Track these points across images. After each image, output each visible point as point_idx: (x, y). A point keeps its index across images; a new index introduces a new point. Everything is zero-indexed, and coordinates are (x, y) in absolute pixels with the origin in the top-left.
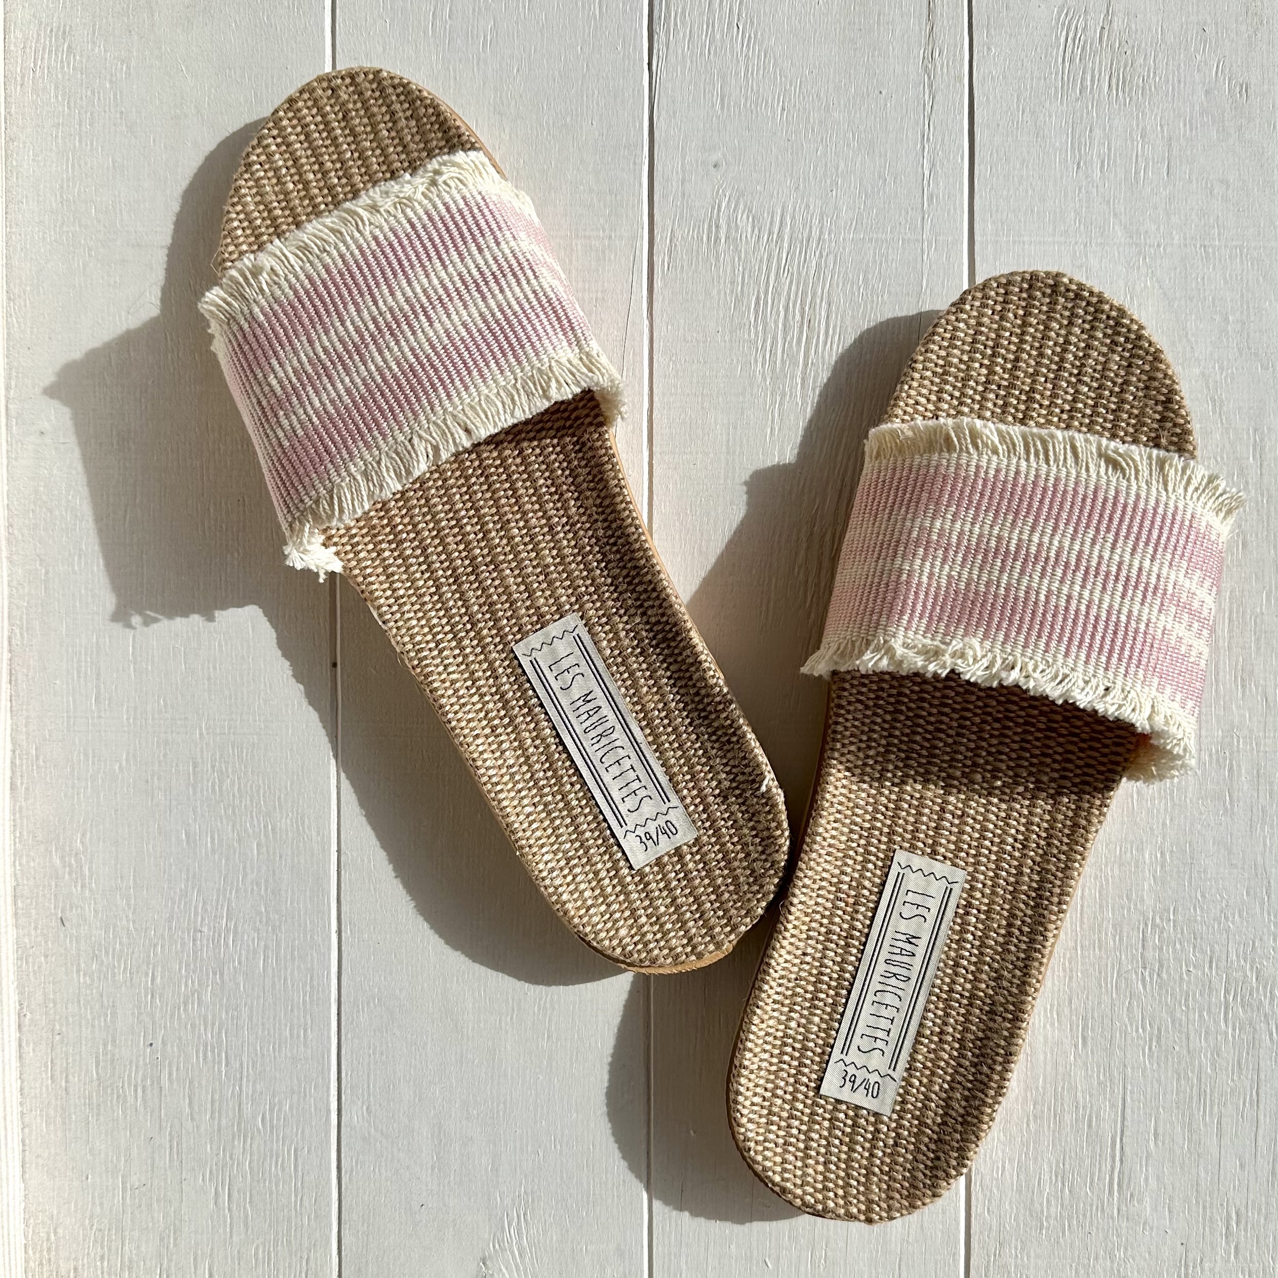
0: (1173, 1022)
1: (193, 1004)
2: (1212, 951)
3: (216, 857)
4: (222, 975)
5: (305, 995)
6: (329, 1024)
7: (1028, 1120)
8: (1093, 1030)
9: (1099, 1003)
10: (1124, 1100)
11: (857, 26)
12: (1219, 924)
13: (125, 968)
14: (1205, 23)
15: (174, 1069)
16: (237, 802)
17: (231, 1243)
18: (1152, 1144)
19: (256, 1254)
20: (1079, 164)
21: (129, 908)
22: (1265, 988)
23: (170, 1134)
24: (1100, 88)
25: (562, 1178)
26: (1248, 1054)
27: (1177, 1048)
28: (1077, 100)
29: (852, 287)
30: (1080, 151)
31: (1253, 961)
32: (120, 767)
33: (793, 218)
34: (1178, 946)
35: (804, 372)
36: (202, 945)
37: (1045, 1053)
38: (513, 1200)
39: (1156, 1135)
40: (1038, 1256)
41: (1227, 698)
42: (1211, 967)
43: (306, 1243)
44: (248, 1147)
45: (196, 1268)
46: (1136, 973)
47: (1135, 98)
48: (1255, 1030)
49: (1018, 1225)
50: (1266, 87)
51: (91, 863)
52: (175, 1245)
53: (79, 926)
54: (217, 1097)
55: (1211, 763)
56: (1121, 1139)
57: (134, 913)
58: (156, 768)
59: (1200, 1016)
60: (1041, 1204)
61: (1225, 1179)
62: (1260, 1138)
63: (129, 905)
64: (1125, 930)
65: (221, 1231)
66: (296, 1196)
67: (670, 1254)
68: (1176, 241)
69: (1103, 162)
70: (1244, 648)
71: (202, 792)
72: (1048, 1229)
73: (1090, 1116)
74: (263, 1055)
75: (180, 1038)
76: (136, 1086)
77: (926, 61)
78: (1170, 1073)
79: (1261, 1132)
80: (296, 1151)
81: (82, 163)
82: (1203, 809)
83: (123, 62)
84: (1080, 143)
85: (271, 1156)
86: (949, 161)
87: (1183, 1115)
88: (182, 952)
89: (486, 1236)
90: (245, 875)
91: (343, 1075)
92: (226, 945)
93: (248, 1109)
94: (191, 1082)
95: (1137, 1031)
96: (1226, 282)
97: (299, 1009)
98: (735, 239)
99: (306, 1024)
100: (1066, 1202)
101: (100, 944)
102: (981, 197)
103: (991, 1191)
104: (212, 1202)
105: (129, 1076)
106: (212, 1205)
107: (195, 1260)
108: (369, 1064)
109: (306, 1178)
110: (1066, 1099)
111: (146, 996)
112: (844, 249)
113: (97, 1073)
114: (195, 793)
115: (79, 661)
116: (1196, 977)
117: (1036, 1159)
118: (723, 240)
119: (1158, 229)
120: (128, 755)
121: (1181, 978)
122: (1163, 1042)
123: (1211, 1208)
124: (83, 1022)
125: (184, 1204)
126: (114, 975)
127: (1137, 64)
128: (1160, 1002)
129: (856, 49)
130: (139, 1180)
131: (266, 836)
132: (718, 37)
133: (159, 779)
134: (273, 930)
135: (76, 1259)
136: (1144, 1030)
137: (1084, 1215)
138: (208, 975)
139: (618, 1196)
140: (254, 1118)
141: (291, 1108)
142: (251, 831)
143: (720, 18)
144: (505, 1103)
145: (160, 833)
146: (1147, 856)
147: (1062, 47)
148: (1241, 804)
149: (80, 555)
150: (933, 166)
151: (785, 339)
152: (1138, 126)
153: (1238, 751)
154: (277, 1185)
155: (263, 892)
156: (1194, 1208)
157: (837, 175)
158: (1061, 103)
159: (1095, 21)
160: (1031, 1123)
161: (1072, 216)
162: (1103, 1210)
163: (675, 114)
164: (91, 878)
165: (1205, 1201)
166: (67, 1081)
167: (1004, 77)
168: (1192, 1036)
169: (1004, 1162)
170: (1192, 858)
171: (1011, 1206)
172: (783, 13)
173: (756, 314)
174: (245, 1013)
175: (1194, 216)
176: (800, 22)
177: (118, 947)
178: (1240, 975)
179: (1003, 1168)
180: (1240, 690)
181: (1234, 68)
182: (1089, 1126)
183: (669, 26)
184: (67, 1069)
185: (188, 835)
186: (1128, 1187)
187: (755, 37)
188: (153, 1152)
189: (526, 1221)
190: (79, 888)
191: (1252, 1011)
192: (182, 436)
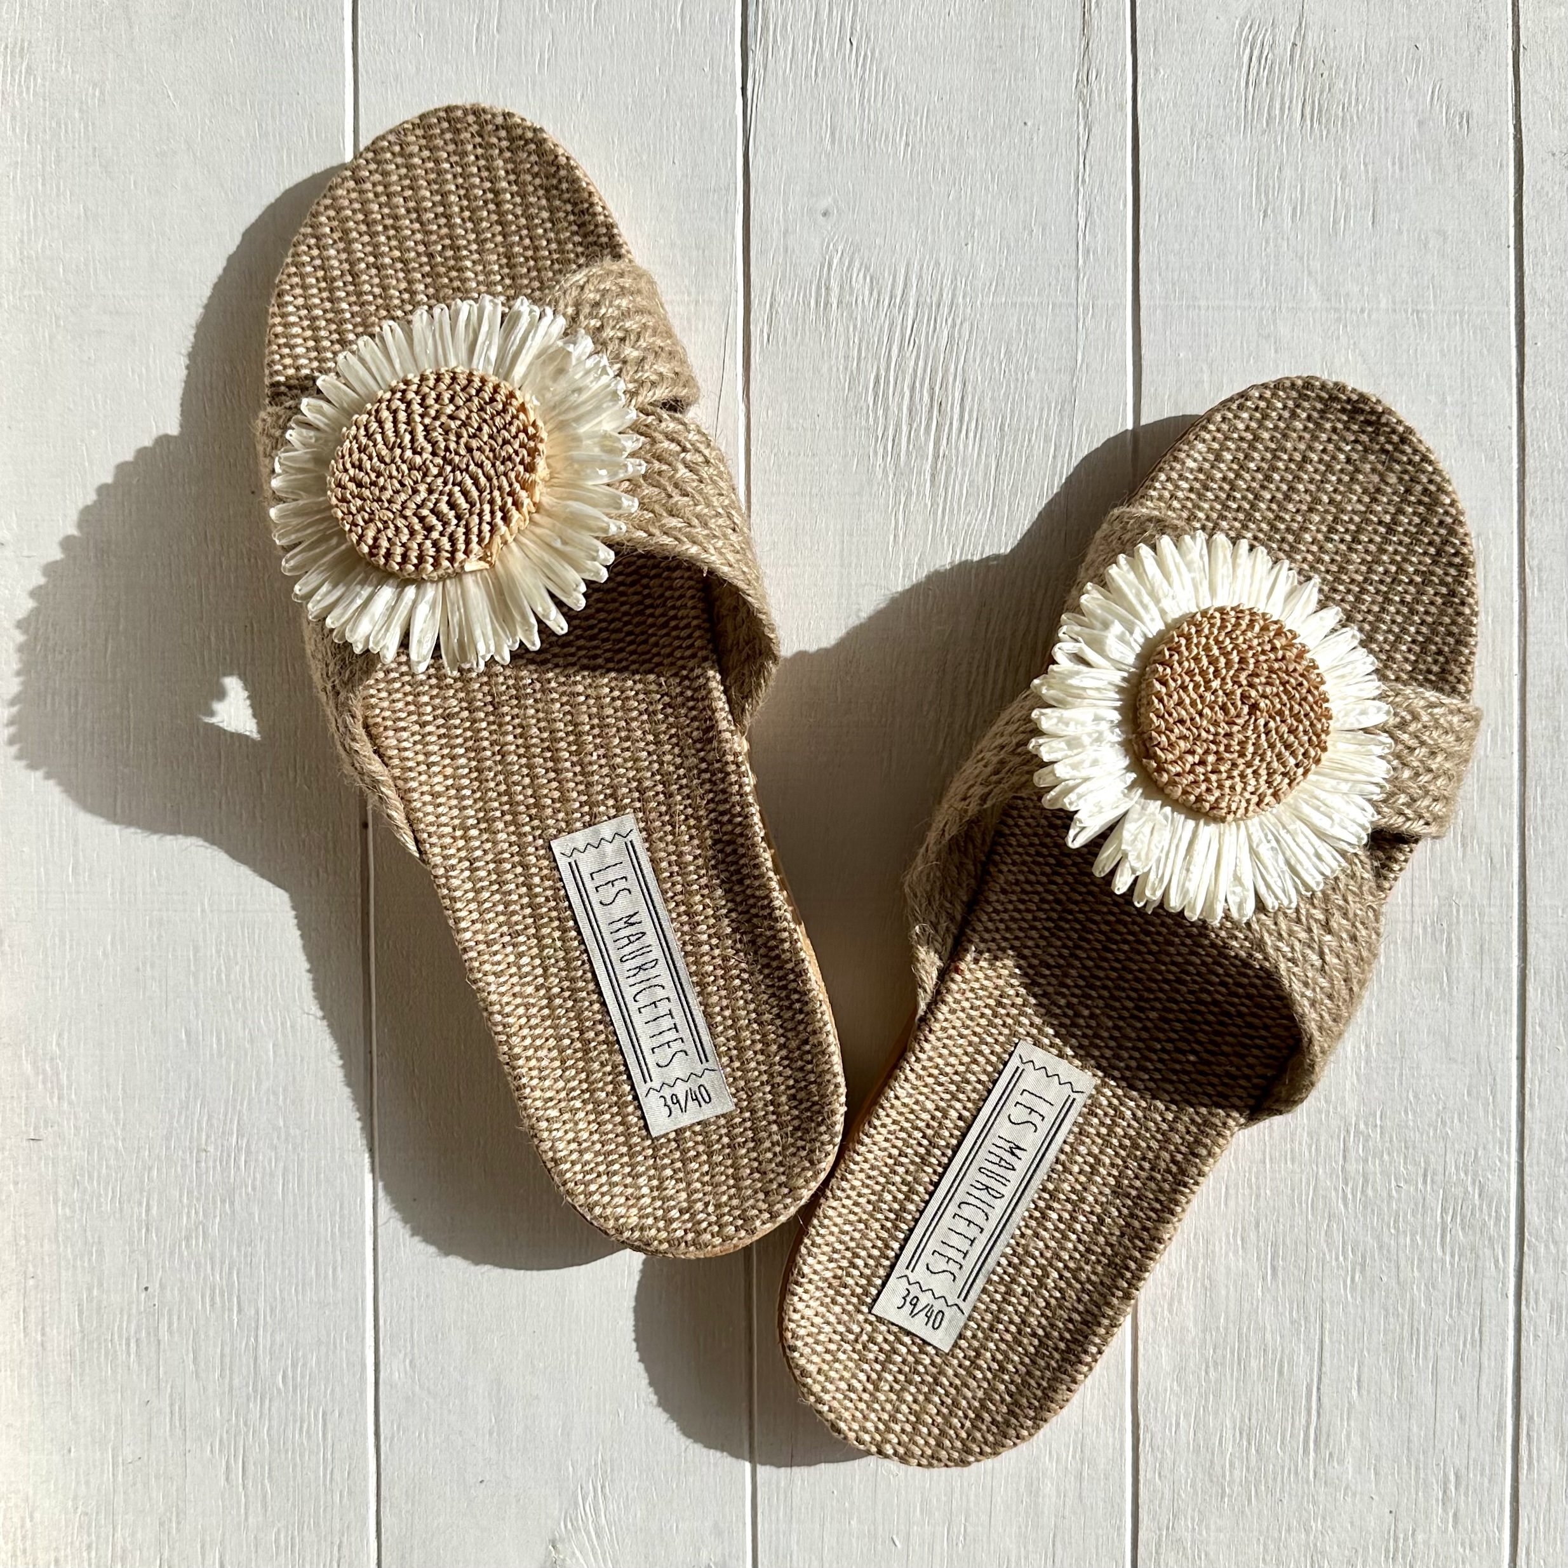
0: (1380, 1248)
1: (197, 1238)
2: (1427, 1162)
3: (224, 1060)
4: (232, 1203)
5: (333, 1227)
6: (363, 1261)
7: (1207, 1367)
8: (1284, 1259)
9: (1292, 1227)
10: (1322, 1342)
11: (996, 43)
12: (1436, 1130)
13: (113, 1197)
14: (1418, 39)
15: (175, 1317)
16: (248, 994)
17: (247, 1528)
18: (1355, 1393)
19: (277, 1540)
20: (1265, 212)
21: (118, 1124)
22: (1489, 1206)
23: (171, 1395)
24: (1291, 118)
25: (647, 1441)
26: (1469, 1284)
27: (1385, 1279)
28: (1263, 133)
29: (992, 362)
30: (1267, 195)
31: (1476, 1174)
32: (105, 954)
33: (920, 277)
34: (1386, 1157)
35: (934, 466)
36: (207, 1168)
37: (1227, 1286)
38: (588, 1470)
39: (1359, 1381)
40: (1219, 1530)
41: (1444, 859)
42: (1425, 1182)
43: (337, 1526)
44: (266, 1410)
45: (203, 1559)
46: (1336, 1190)
47: (1333, 130)
48: (1478, 1256)
49: (1196, 1493)
50: (1491, 116)
51: (70, 1069)
52: (178, 1530)
53: (56, 1146)
54: (227, 1350)
55: (1425, 938)
56: (1318, 1389)
57: (124, 1129)
58: (148, 953)
59: (1412, 1240)
60: (1223, 1467)
61: (1442, 1433)
62: (1483, 1386)
63: (117, 1120)
64: (1322, 1138)
65: (234, 1512)
66: (325, 1469)
67: (777, 1531)
68: (1383, 305)
69: (1295, 209)
71: (205, 980)
72: (1230, 1496)
73: (1281, 1361)
74: (283, 1300)
75: (182, 1281)
76: (128, 1339)
77: (1080, 85)
78: (1376, 1310)
79: (1484, 1378)
80: (324, 1414)
81: (47, 211)
82: (1415, 992)
83: (95, 85)
84: (1267, 185)
87: (1392, 1360)
88: (184, 1175)
89: (556, 1513)
91: (381, 1322)
92: (237, 1168)
93: (265, 1364)
94: (196, 1333)
95: (1337, 1259)
96: (1443, 355)
97: (326, 1244)
98: (849, 304)
99: (335, 1262)
100: (1253, 1464)
101: (82, 1168)
102: (1148, 251)
103: (1163, 1453)
104: (223, 1478)
106: (222, 1482)
107: (202, 1547)
108: (412, 1309)
109: (337, 1446)
110: (1252, 1341)
111: (139, 1230)
112: (982, 315)
113: (81, 1325)
114: (196, 984)
115: (52, 823)
116: (1408, 1194)
117: (1216, 1413)
118: (835, 305)
119: (1361, 291)
120: (113, 938)
121: (1390, 1196)
122: (1368, 1274)
123: (1425, 1468)
124: (63, 1263)
125: (189, 1479)
126: (99, 1205)
127: (1335, 89)
128: (1365, 1224)
129: (994, 71)
130: (133, 1452)
131: (284, 1035)
132: (827, 55)
133: (152, 966)
134: (294, 1149)
135: (57, 1549)
136: (1345, 1258)
137: (1275, 1479)
138: (214, 1203)
139: (716, 1464)
140: (273, 1375)
141: (318, 1363)
142: (265, 1029)
143: (829, 33)
144: (577, 1354)
145: (154, 1033)
146: (1349, 1049)
147: (1245, 69)
148: (1461, 987)
150: (1089, 213)
151: (911, 425)
152: (1337, 164)
153: (1458, 922)
154: (302, 1456)
155: (281, 1103)
156: (1405, 1469)
157: (973, 226)
158: (1245, 137)
159: (1285, 36)
160: (1211, 1370)
161: (1258, 274)
162: (1296, 1473)
163: (775, 150)
164: (70, 1087)
165: (1418, 1460)
166: (43, 1335)
167: (1175, 105)
168: (1402, 1263)
169: (1178, 1418)
170: (1403, 1051)
171: (1186, 1469)
172: (906, 26)
173: (876, 395)
174: (261, 1249)
175: (1404, 275)
176: (926, 36)
177: (104, 1171)
178: (1458, 1191)
179: (1178, 1424)
180: (1460, 850)
181: (1453, 94)
182: (1281, 1373)
183: (766, 41)
184: (43, 1320)
185: (188, 1034)
186: (1327, 1446)
187: (873, 53)
188: (150, 1419)
189: (604, 1494)
190: (55, 1100)
191: (1474, 1233)
192: (175, 547)
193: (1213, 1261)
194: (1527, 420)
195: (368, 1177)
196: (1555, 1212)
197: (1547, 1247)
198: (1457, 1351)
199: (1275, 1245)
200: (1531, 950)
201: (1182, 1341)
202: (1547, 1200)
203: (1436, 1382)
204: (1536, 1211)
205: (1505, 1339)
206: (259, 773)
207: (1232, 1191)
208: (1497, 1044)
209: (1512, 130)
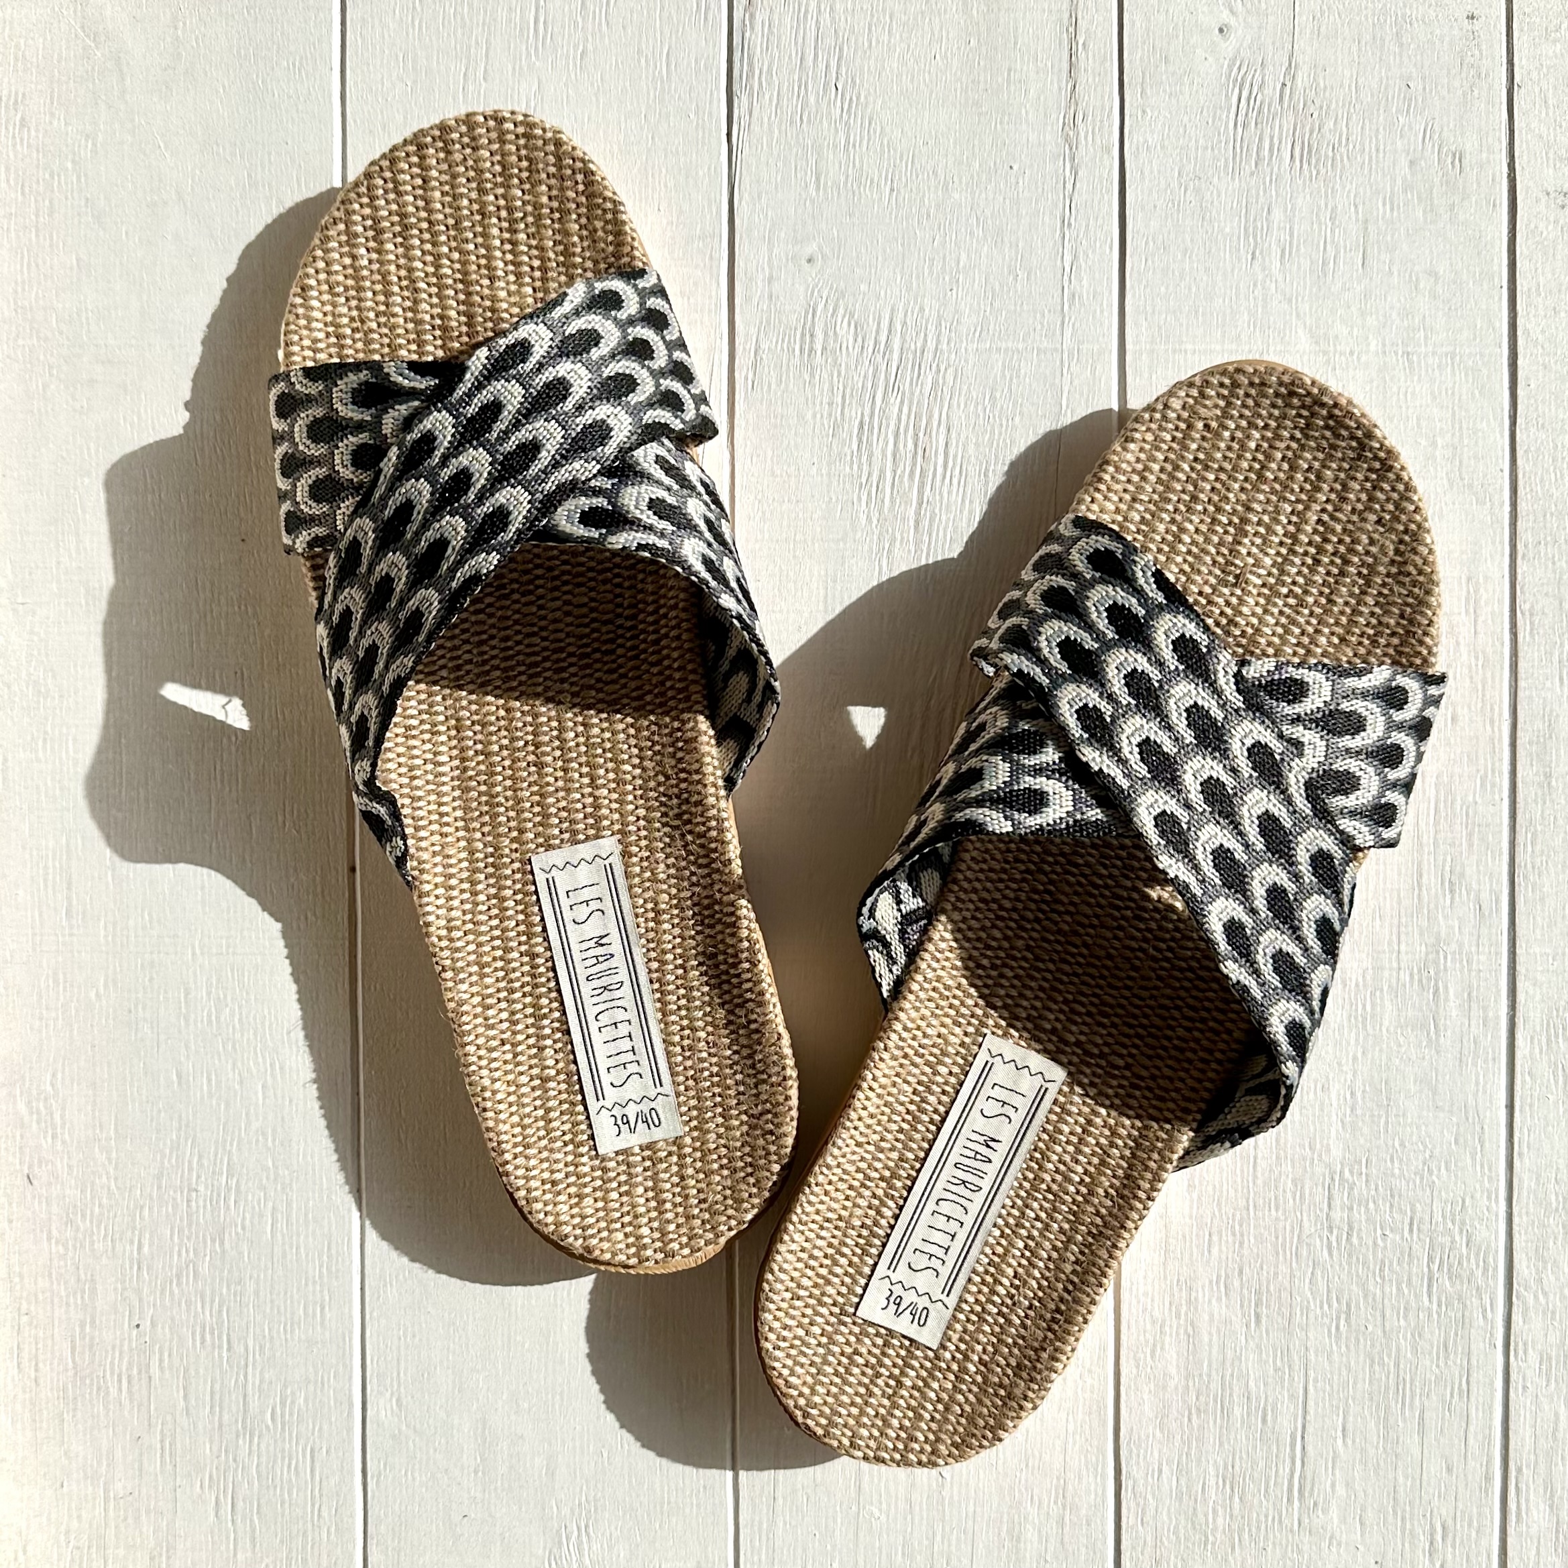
0: (1366, 1296)
1: (188, 1277)
2: (1413, 1211)
3: (214, 1101)
4: (222, 1243)
5: (321, 1266)
6: (350, 1301)
7: (1190, 1413)
8: (1268, 1307)
9: (1276, 1274)
10: (1306, 1390)
11: (982, 86)
12: (1422, 1178)
13: (106, 1236)
14: (1410, 78)
15: (166, 1354)
16: (238, 1036)
18: (1340, 1442)
20: (1253, 254)
21: (110, 1163)
22: (1477, 1255)
23: (162, 1432)
24: (1281, 160)
25: (630, 1482)
26: (1456, 1335)
27: (1370, 1328)
28: (1252, 174)
29: (976, 407)
30: (1255, 238)
31: (1463, 1223)
32: (97, 995)
33: (905, 321)
34: (1371, 1205)
35: (918, 513)
36: (198, 1207)
37: (1210, 1334)
38: (572, 1510)
39: (1344, 1430)
41: (1432, 906)
42: (1411, 1230)
44: (255, 1447)
46: (1321, 1237)
47: (1323, 171)
48: (1465, 1306)
49: (1178, 1539)
50: (1484, 155)
51: (63, 1109)
52: (168, 1566)
53: (50, 1184)
54: (217, 1387)
55: (1412, 985)
56: (1303, 1438)
57: (116, 1168)
58: (140, 995)
59: (1399, 1289)
60: (1206, 1515)
61: (1429, 1484)
62: (1471, 1436)
63: (109, 1160)
64: (1307, 1186)
65: (223, 1548)
66: (313, 1505)
68: (1373, 348)
69: (1283, 251)
70: (1452, 845)
71: (195, 1022)
72: (1214, 1544)
73: (1265, 1409)
74: (272, 1338)
75: (173, 1319)
76: (120, 1376)
77: (1067, 128)
78: (1361, 1358)
79: (1472, 1429)
80: (312, 1451)
81: (40, 262)
82: (1401, 1039)
84: (1255, 228)
85: (283, 1458)
86: (1094, 251)
87: (1377, 1409)
88: (174, 1215)
89: (541, 1552)
90: (248, 1124)
91: (368, 1362)
92: (228, 1208)
93: (254, 1404)
94: (186, 1370)
95: (1321, 1306)
96: (1435, 398)
97: (314, 1282)
98: (834, 350)
99: (323, 1301)
100: (1236, 1512)
101: (75, 1206)
102: (1134, 295)
103: (1145, 1499)
104: (212, 1514)
105: (112, 1363)
106: (212, 1517)
108: (399, 1348)
109: (324, 1483)
110: (1236, 1389)
111: (131, 1268)
112: (966, 361)
113: (74, 1361)
114: (187, 1025)
115: (46, 867)
116: (1393, 1241)
117: (1199, 1461)
118: (819, 352)
119: (1351, 333)
120: (106, 980)
121: (1375, 1243)
122: (1353, 1322)
123: (1411, 1519)
124: (56, 1300)
125: (179, 1514)
126: (92, 1243)
127: (1325, 129)
128: (1349, 1272)
129: (980, 114)
130: (125, 1488)
131: (273, 1077)
132: (812, 99)
133: (144, 1008)
134: (283, 1189)
136: (1330, 1306)
137: (1259, 1528)
138: (205, 1242)
139: (698, 1505)
140: (263, 1413)
141: (306, 1400)
142: (254, 1070)
143: (814, 79)
144: (561, 1394)
145: (146, 1073)
146: (1334, 1096)
147: (1233, 112)
148: (1449, 1033)
149: (45, 740)
150: (1075, 256)
151: (894, 472)
152: (1326, 205)
153: (1445, 969)
154: (290, 1492)
155: (270, 1144)
156: (1391, 1520)
157: (958, 271)
158: (1233, 179)
159: (1274, 76)
160: (1194, 1417)
161: (1246, 317)
162: (1280, 1522)
163: (760, 197)
164: (63, 1127)
165: (1404, 1511)
166: (36, 1370)
167: (1162, 147)
168: (1388, 1313)
169: (1160, 1464)
170: (1388, 1099)
171: (1170, 1519)
172: (892, 71)
173: (860, 441)
174: (250, 1287)
175: (1394, 315)
176: (912, 81)
177: (97, 1210)
178: (1446, 1240)
179: (1160, 1471)
180: (1448, 897)
181: (1445, 134)
182: (1264, 1421)
183: (752, 88)
184: (36, 1356)
185: (179, 1076)
186: (1311, 1494)
187: (858, 98)
188: (141, 1455)
189: (588, 1534)
190: (49, 1139)
191: (1462, 1283)
192: (167, 595)
193: (1196, 1309)
194: (1519, 462)
195: (356, 1214)
196: (1545, 1262)
197: (1536, 1297)
198: (1444, 1401)
199: (1258, 1293)
200: (1521, 997)
201: (1164, 1388)
202: (1537, 1250)
203: (1422, 1432)
204: (1524, 1264)
205: (1493, 1390)
206: (249, 817)
207: (1215, 1238)
208: (1485, 1092)
209: (1505, 170)
